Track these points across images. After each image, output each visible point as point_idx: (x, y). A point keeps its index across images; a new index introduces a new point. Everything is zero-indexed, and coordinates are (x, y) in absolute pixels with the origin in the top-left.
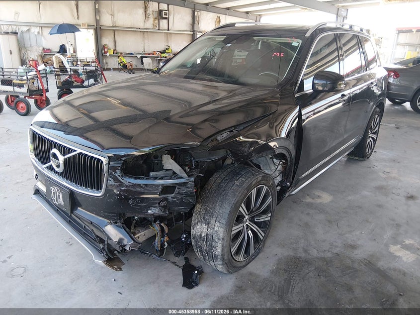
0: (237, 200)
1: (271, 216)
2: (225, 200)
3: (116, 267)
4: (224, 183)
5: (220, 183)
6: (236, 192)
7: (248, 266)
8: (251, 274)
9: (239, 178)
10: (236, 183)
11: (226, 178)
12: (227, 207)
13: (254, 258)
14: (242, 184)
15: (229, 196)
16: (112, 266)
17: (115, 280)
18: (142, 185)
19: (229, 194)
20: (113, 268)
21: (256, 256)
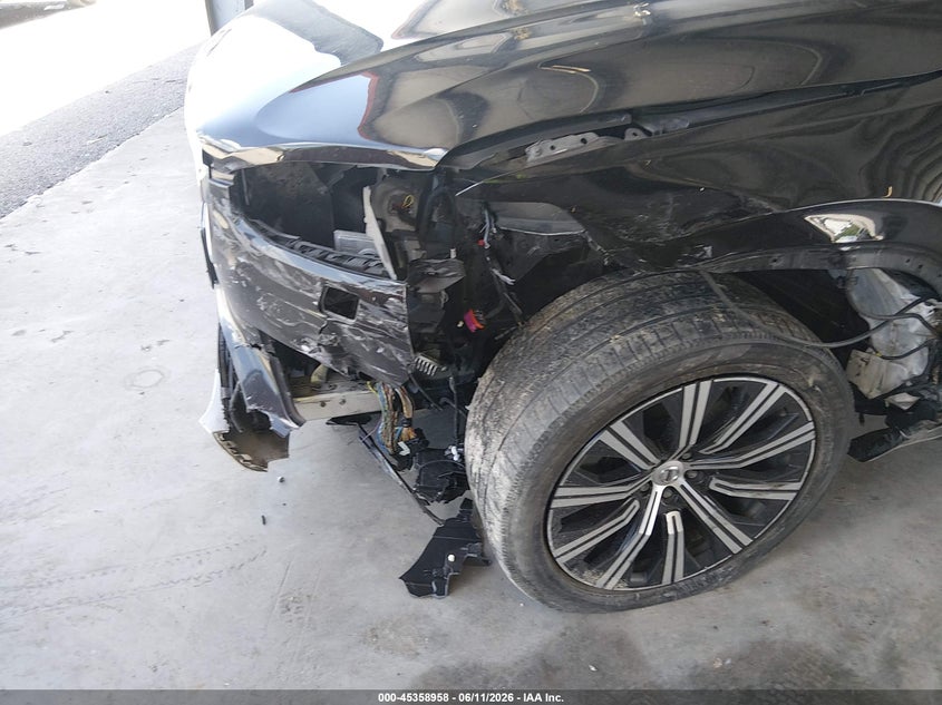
0: (582, 405)
1: (798, 492)
2: (549, 390)
3: (246, 457)
4: (583, 327)
5: (571, 323)
6: (595, 376)
7: (636, 613)
8: (621, 644)
9: (636, 328)
10: (617, 343)
11: (597, 314)
12: (541, 415)
13: (670, 599)
14: (631, 353)
15: (563, 383)
16: (237, 452)
17: (282, 480)
18: (278, 264)
19: (566, 375)
20: (238, 459)
21: (685, 596)
